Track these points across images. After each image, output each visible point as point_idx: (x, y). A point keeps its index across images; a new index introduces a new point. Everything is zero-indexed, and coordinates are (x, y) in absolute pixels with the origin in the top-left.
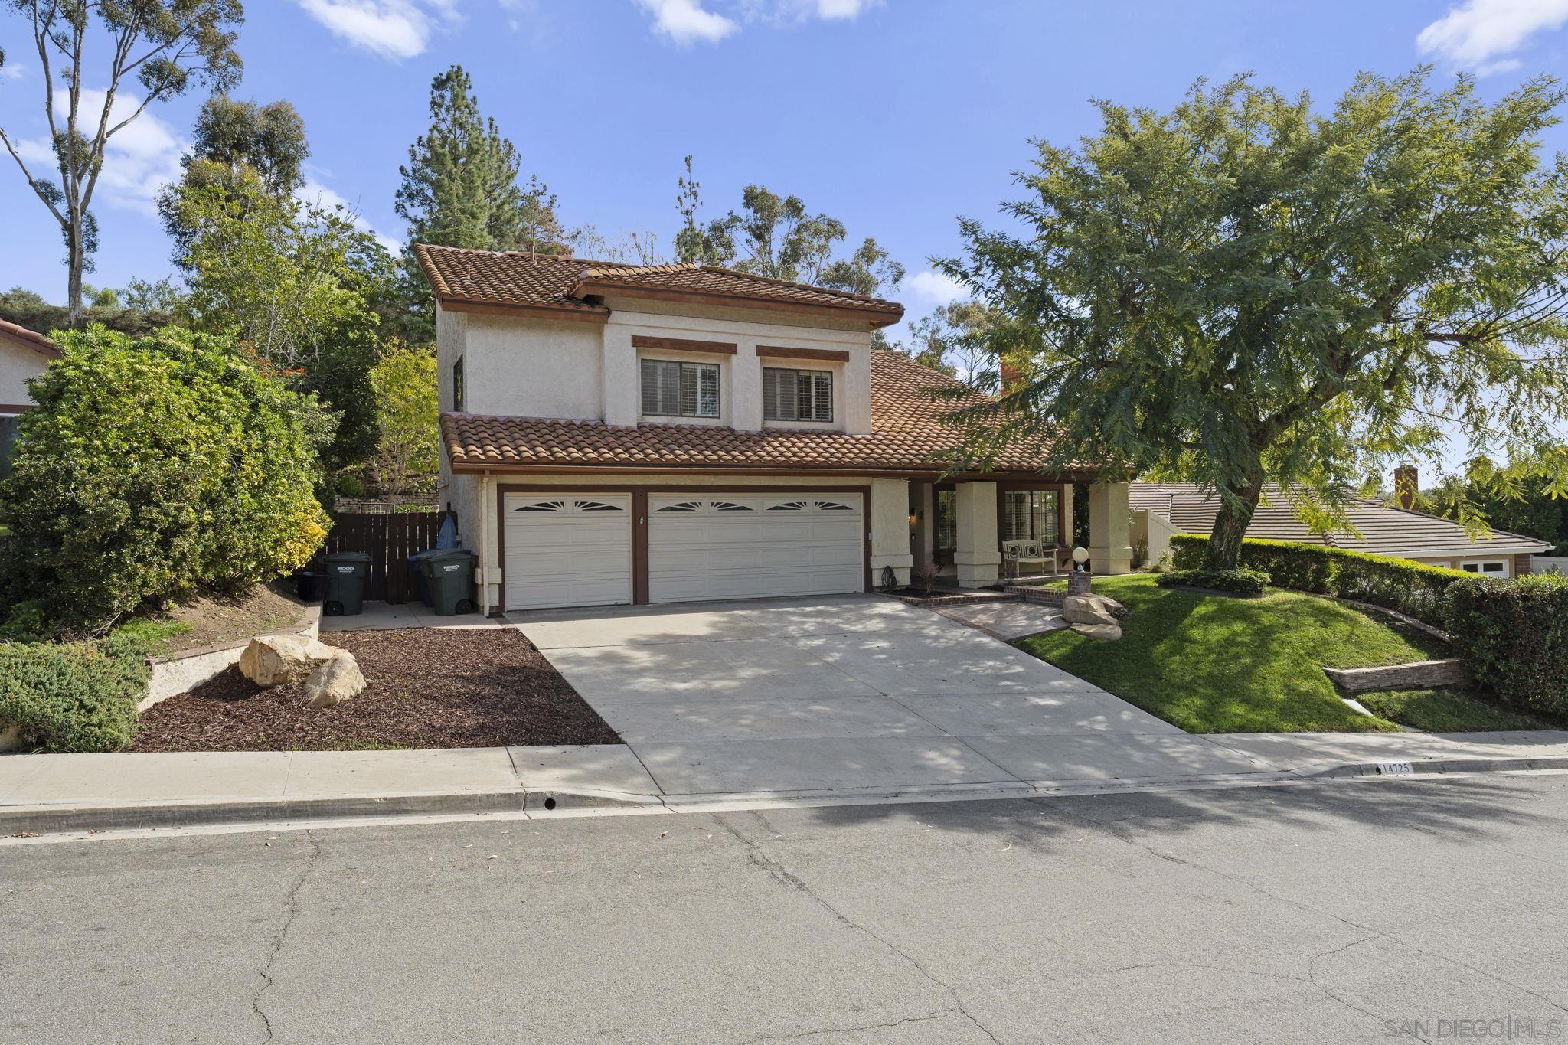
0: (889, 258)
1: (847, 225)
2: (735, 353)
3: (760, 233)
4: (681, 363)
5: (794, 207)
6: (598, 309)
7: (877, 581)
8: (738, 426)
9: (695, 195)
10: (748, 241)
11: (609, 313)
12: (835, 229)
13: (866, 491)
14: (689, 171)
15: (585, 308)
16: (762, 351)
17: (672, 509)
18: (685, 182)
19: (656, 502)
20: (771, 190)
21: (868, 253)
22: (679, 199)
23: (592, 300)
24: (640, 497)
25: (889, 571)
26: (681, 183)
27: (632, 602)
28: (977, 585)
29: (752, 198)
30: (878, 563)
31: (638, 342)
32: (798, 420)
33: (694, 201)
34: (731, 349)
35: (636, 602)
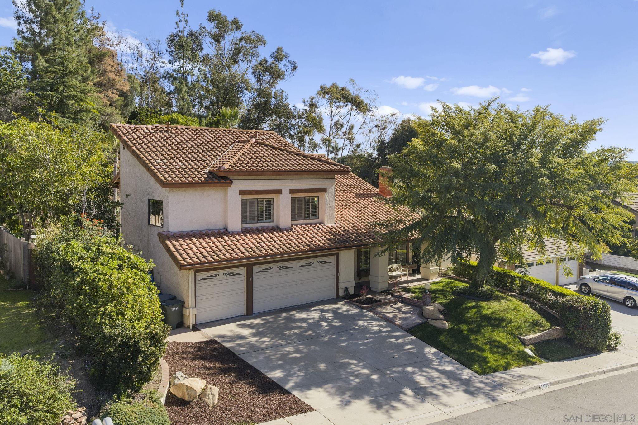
0: (290, 59)
1: (266, 38)
2: (281, 193)
3: (217, 39)
4: (258, 199)
5: (237, 25)
6: (228, 181)
7: (341, 293)
8: (281, 226)
9: (186, 21)
10: (211, 43)
11: (232, 183)
12: (260, 41)
13: (338, 256)
14: (182, 7)
15: (222, 181)
16: (292, 191)
17: (260, 271)
18: (180, 14)
19: (256, 269)
20: (223, 13)
21: (279, 55)
22: (177, 23)
23: (225, 178)
24: (249, 269)
25: (346, 289)
26: (177, 14)
27: (245, 314)
28: (379, 291)
29: (213, 17)
30: (342, 286)
31: (242, 192)
32: (305, 219)
33: (185, 25)
34: (279, 192)
35: (247, 314)
